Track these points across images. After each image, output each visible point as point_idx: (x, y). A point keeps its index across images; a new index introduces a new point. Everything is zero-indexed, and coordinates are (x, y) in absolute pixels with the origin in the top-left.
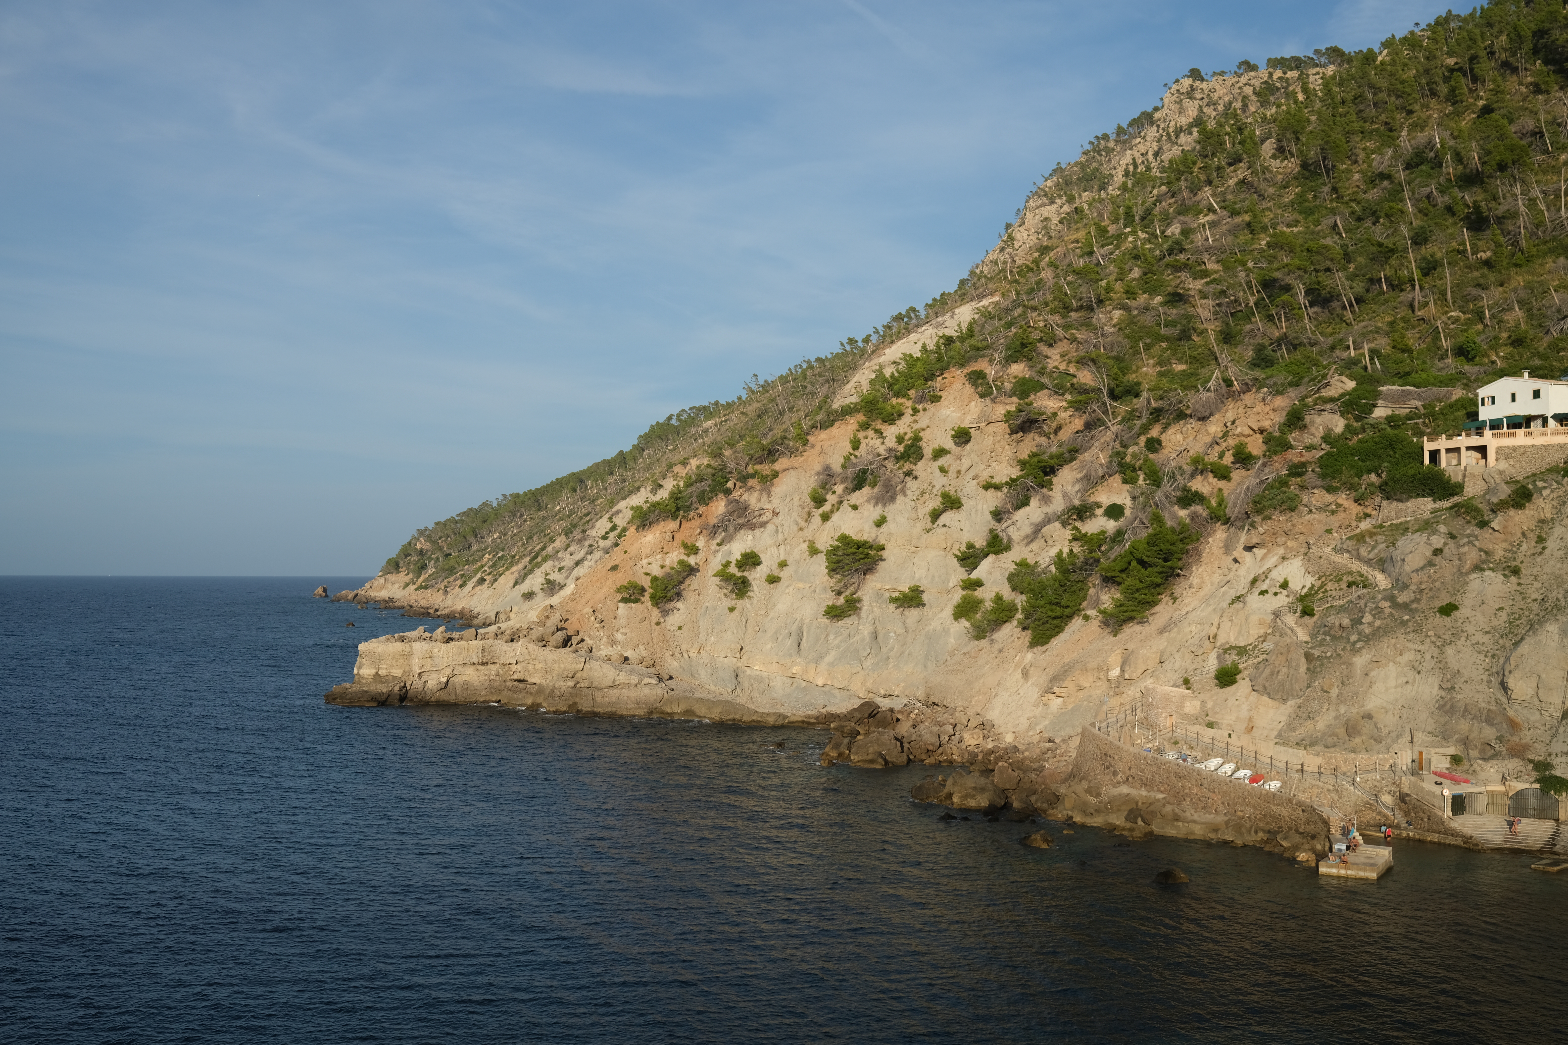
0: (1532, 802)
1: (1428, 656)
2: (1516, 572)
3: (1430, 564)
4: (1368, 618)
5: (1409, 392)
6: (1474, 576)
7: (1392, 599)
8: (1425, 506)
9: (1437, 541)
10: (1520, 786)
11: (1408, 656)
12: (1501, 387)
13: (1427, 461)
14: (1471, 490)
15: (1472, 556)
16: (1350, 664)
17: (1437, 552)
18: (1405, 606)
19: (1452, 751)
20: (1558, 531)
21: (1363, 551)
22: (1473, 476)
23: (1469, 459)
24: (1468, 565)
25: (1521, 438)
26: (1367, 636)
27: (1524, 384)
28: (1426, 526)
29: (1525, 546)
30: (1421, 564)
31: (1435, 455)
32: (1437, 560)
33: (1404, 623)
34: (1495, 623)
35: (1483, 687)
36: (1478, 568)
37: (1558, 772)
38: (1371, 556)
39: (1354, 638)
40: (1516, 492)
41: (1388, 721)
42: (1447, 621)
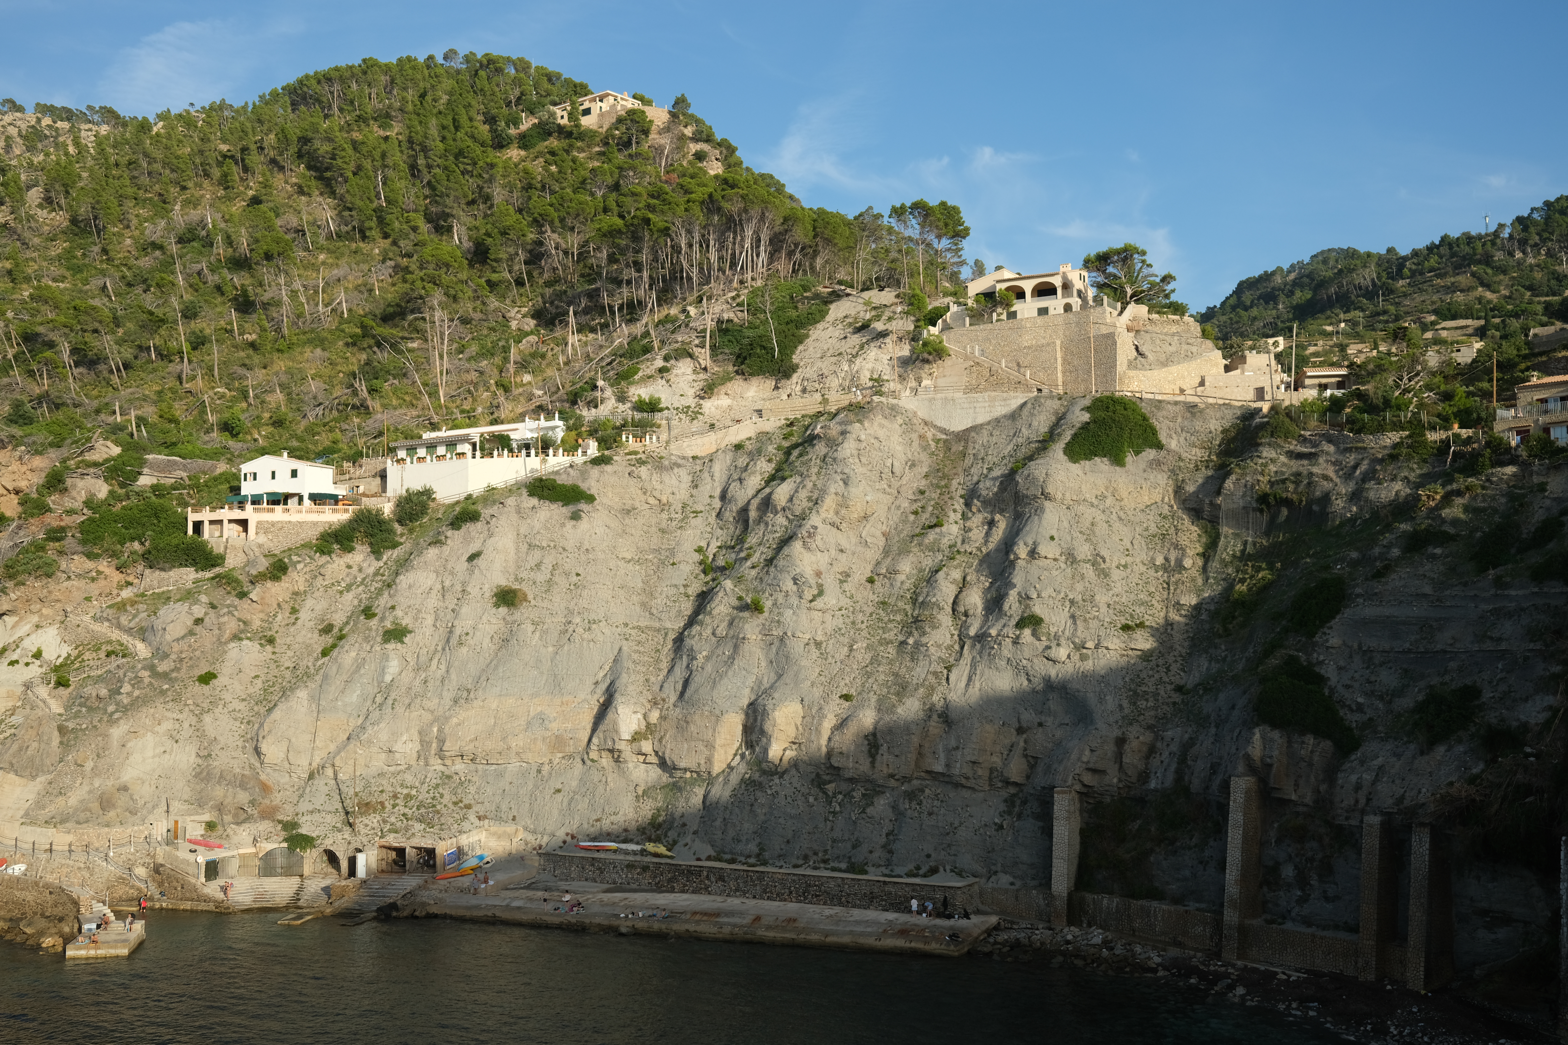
0: (280, 861)
1: (186, 725)
2: (271, 641)
3: (191, 633)
4: (126, 688)
5: (175, 462)
6: (232, 645)
7: (152, 668)
8: (188, 575)
9: (199, 611)
10: (269, 846)
11: (167, 725)
12: (262, 465)
13: (190, 531)
14: (232, 561)
15: (232, 626)
16: (106, 736)
17: (198, 621)
18: (165, 676)
19: (207, 817)
20: (309, 603)
21: (124, 620)
22: (234, 548)
23: (231, 531)
24: (227, 635)
25: (278, 514)
26: (125, 707)
27: (283, 463)
28: (188, 596)
29: (280, 616)
30: (182, 633)
31: (198, 526)
32: (198, 629)
33: (163, 693)
34: (251, 690)
35: (238, 753)
36: (236, 637)
37: (303, 831)
38: (132, 625)
39: (111, 708)
40: (273, 565)
41: (144, 792)
42: (206, 689)
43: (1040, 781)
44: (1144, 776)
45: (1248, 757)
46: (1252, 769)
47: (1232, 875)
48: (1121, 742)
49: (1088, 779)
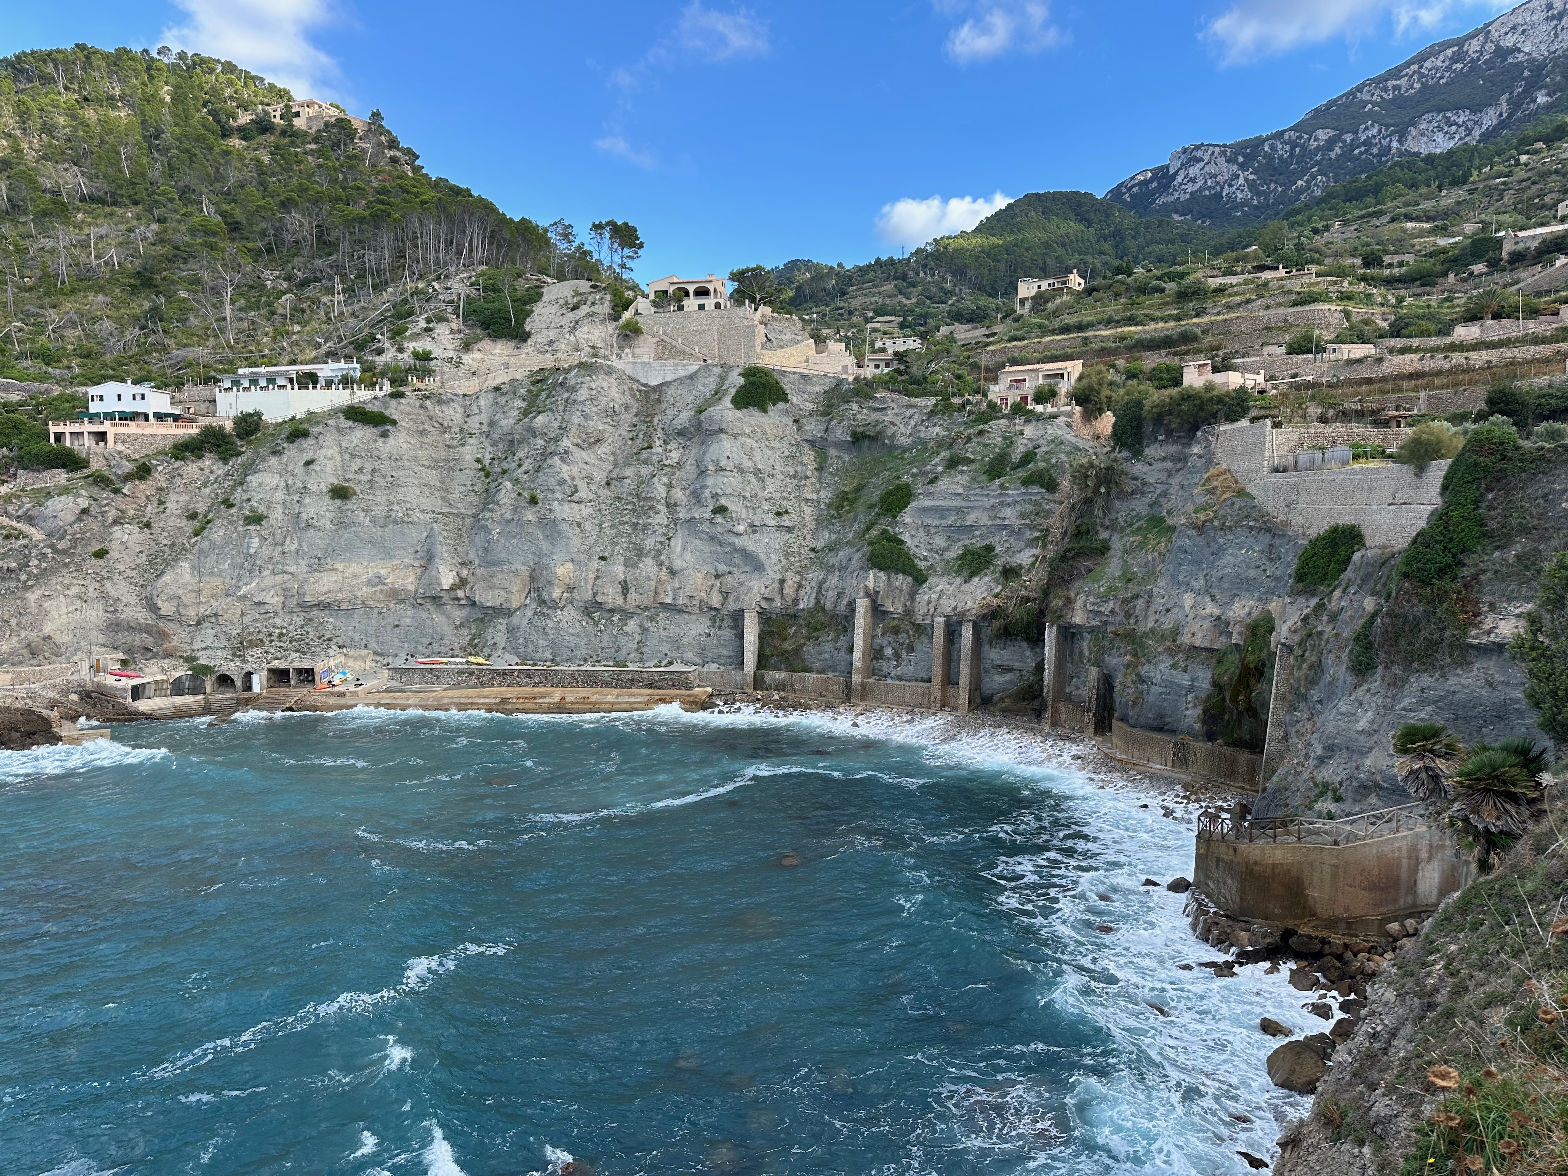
0: (186, 685)
1: (91, 589)
2: (148, 525)
3: (79, 519)
4: (34, 562)
6: (115, 528)
7: (52, 546)
8: (61, 477)
9: (84, 503)
10: (178, 674)
11: (74, 590)
12: (109, 389)
13: (52, 440)
14: (96, 465)
15: (112, 514)
16: (23, 599)
17: (85, 511)
18: (64, 552)
19: (121, 656)
20: (173, 497)
22: (96, 454)
24: (110, 521)
25: (133, 428)
26: (36, 576)
27: (127, 389)
28: (65, 491)
29: (149, 508)
30: (73, 519)
31: (59, 437)
32: (85, 517)
33: (66, 565)
34: (138, 561)
35: (139, 609)
36: (115, 522)
37: (202, 662)
38: (20, 513)
39: (24, 577)
40: (138, 468)
41: (63, 639)
42: (102, 562)
43: (732, 606)
44: (796, 602)
45: (866, 587)
46: (868, 594)
47: (857, 655)
48: (782, 581)
49: (764, 604)
